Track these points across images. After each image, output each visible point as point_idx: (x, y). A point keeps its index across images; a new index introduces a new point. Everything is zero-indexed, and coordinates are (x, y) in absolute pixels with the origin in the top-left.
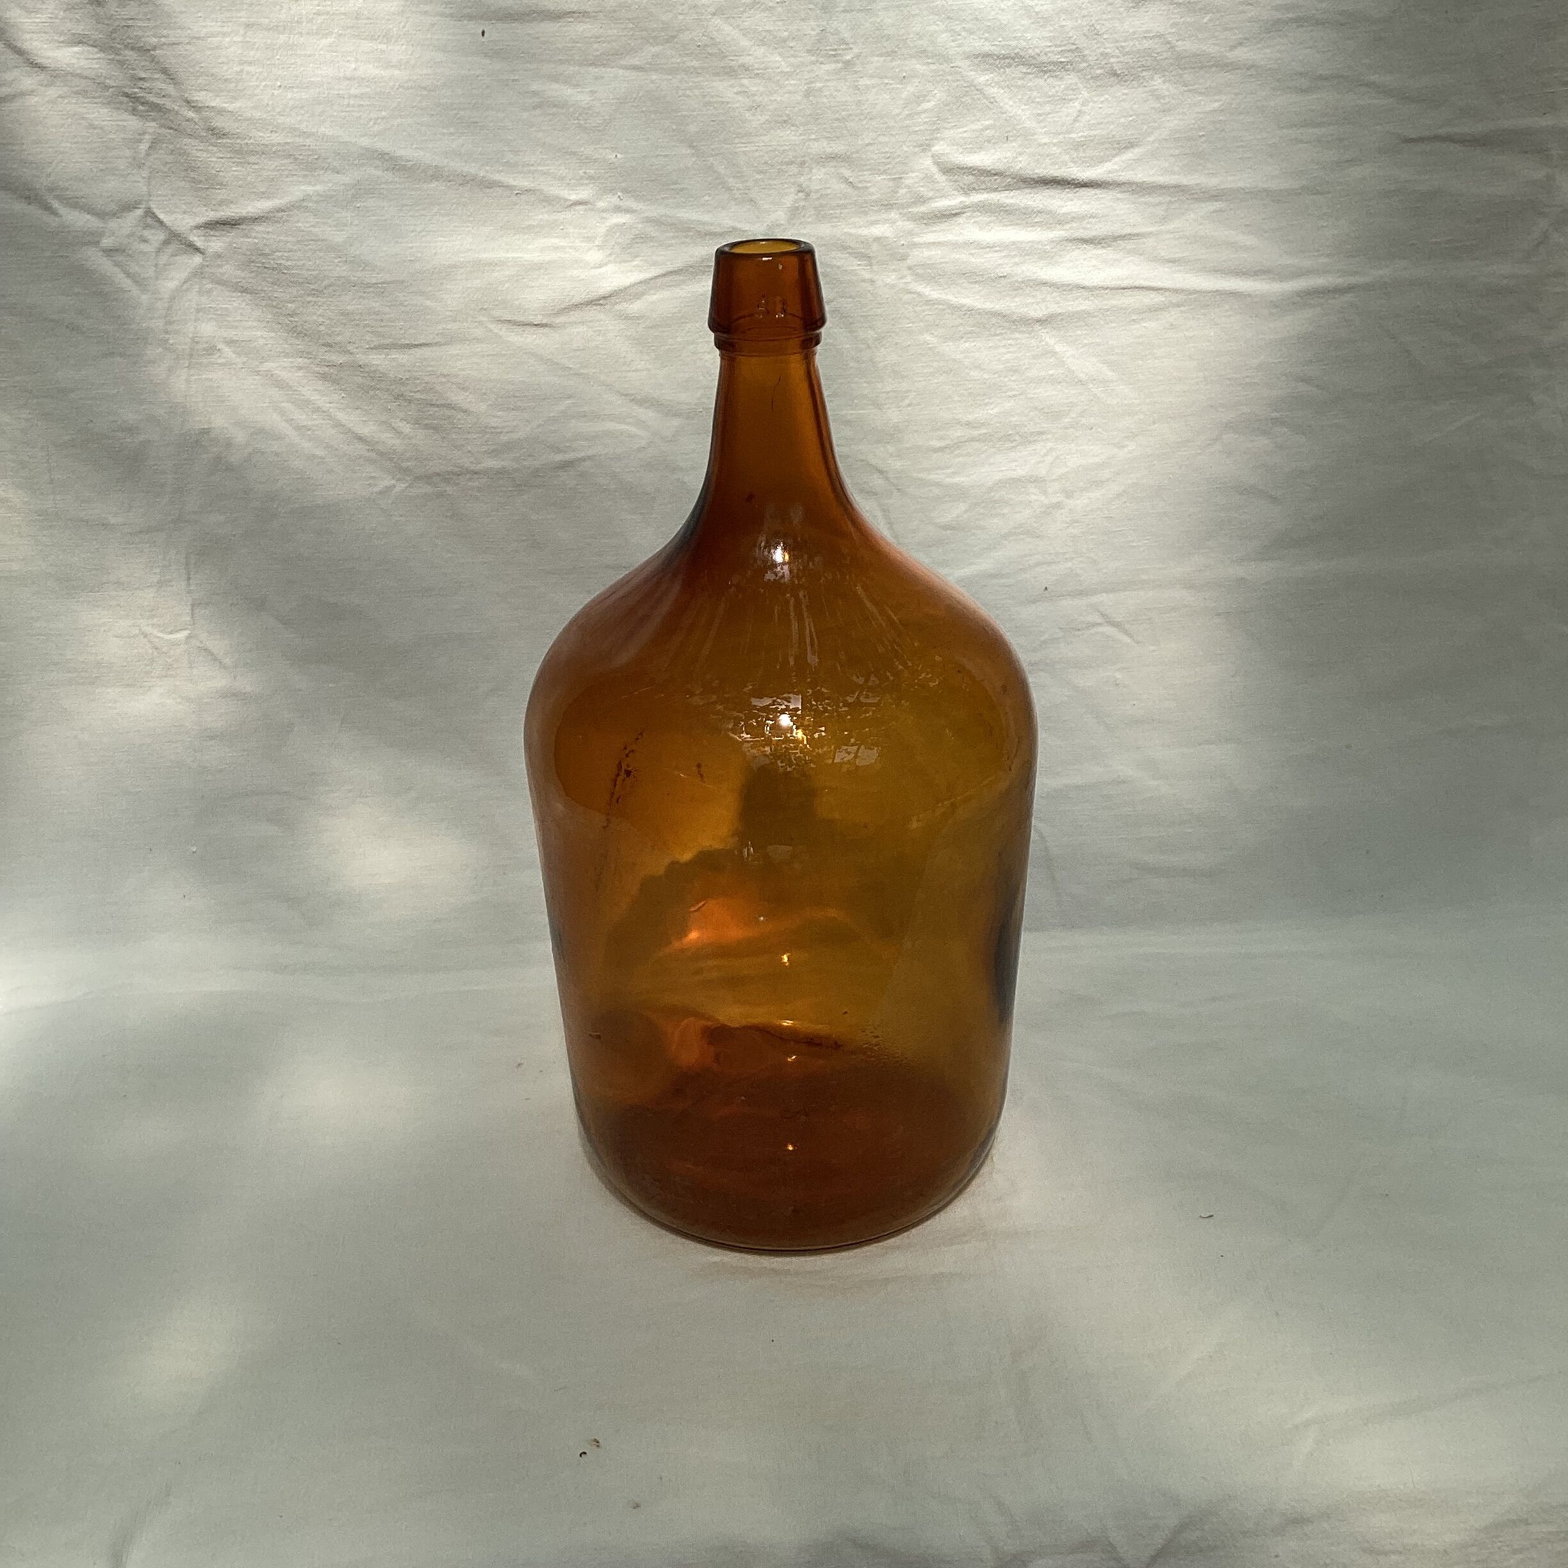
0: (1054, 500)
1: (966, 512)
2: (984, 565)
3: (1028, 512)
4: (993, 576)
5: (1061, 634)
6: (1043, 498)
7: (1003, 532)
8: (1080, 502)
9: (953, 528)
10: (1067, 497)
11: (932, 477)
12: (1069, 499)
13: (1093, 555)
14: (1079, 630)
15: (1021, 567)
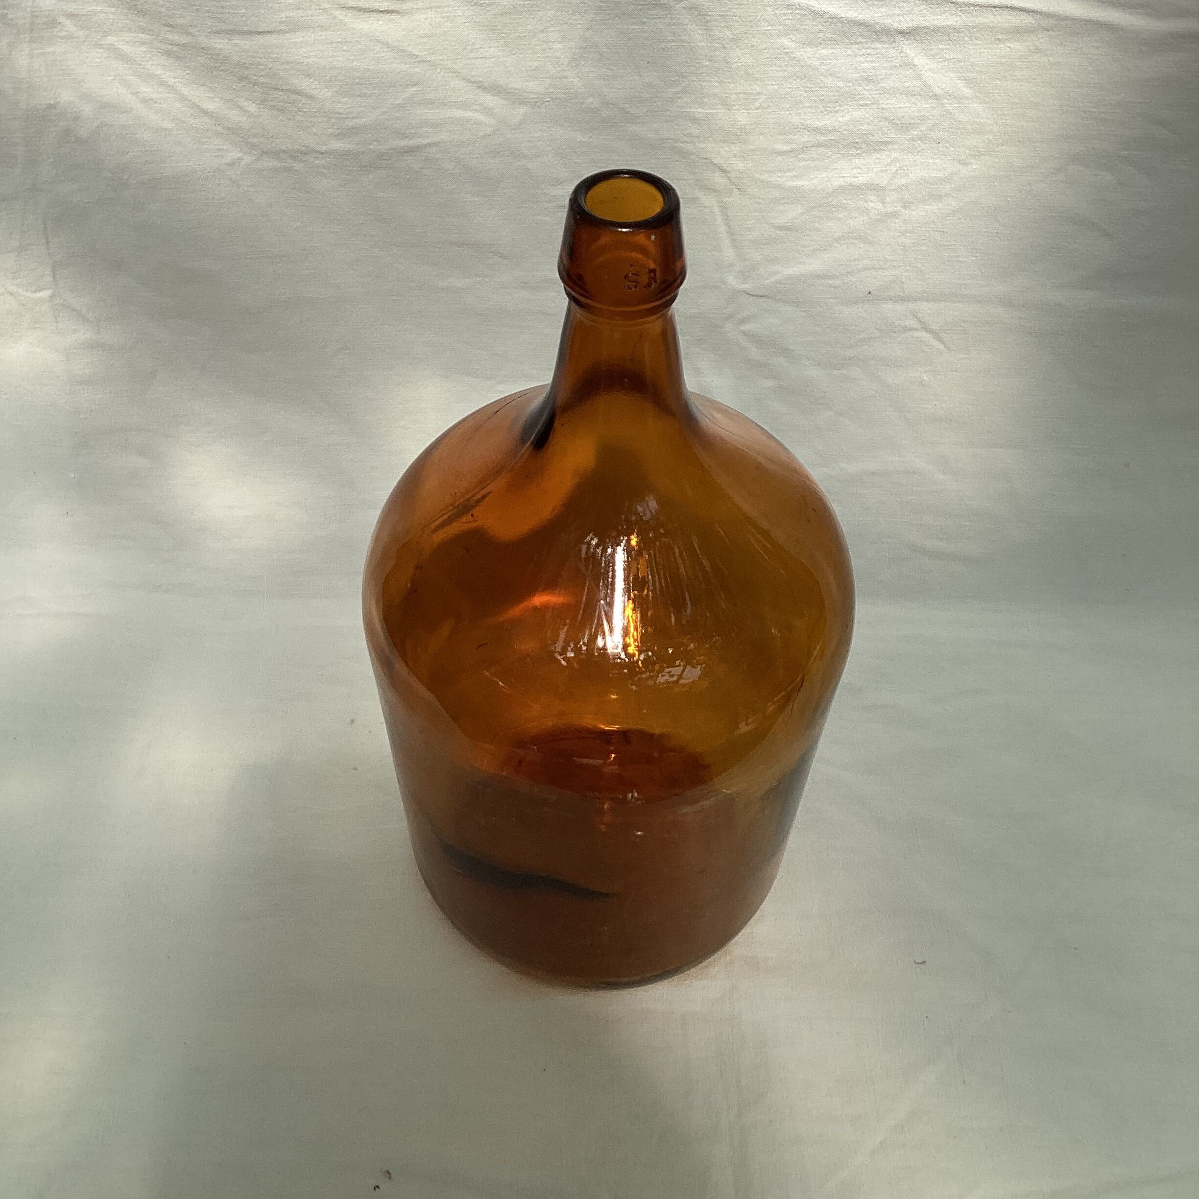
0: (890, 210)
1: (802, 214)
2: (813, 265)
3: (863, 218)
4: (819, 277)
5: (877, 334)
6: (880, 206)
7: (836, 235)
8: (917, 213)
9: (789, 229)
10: (904, 207)
11: (774, 179)
12: (906, 210)
13: (920, 265)
14: (895, 332)
15: (849, 270)
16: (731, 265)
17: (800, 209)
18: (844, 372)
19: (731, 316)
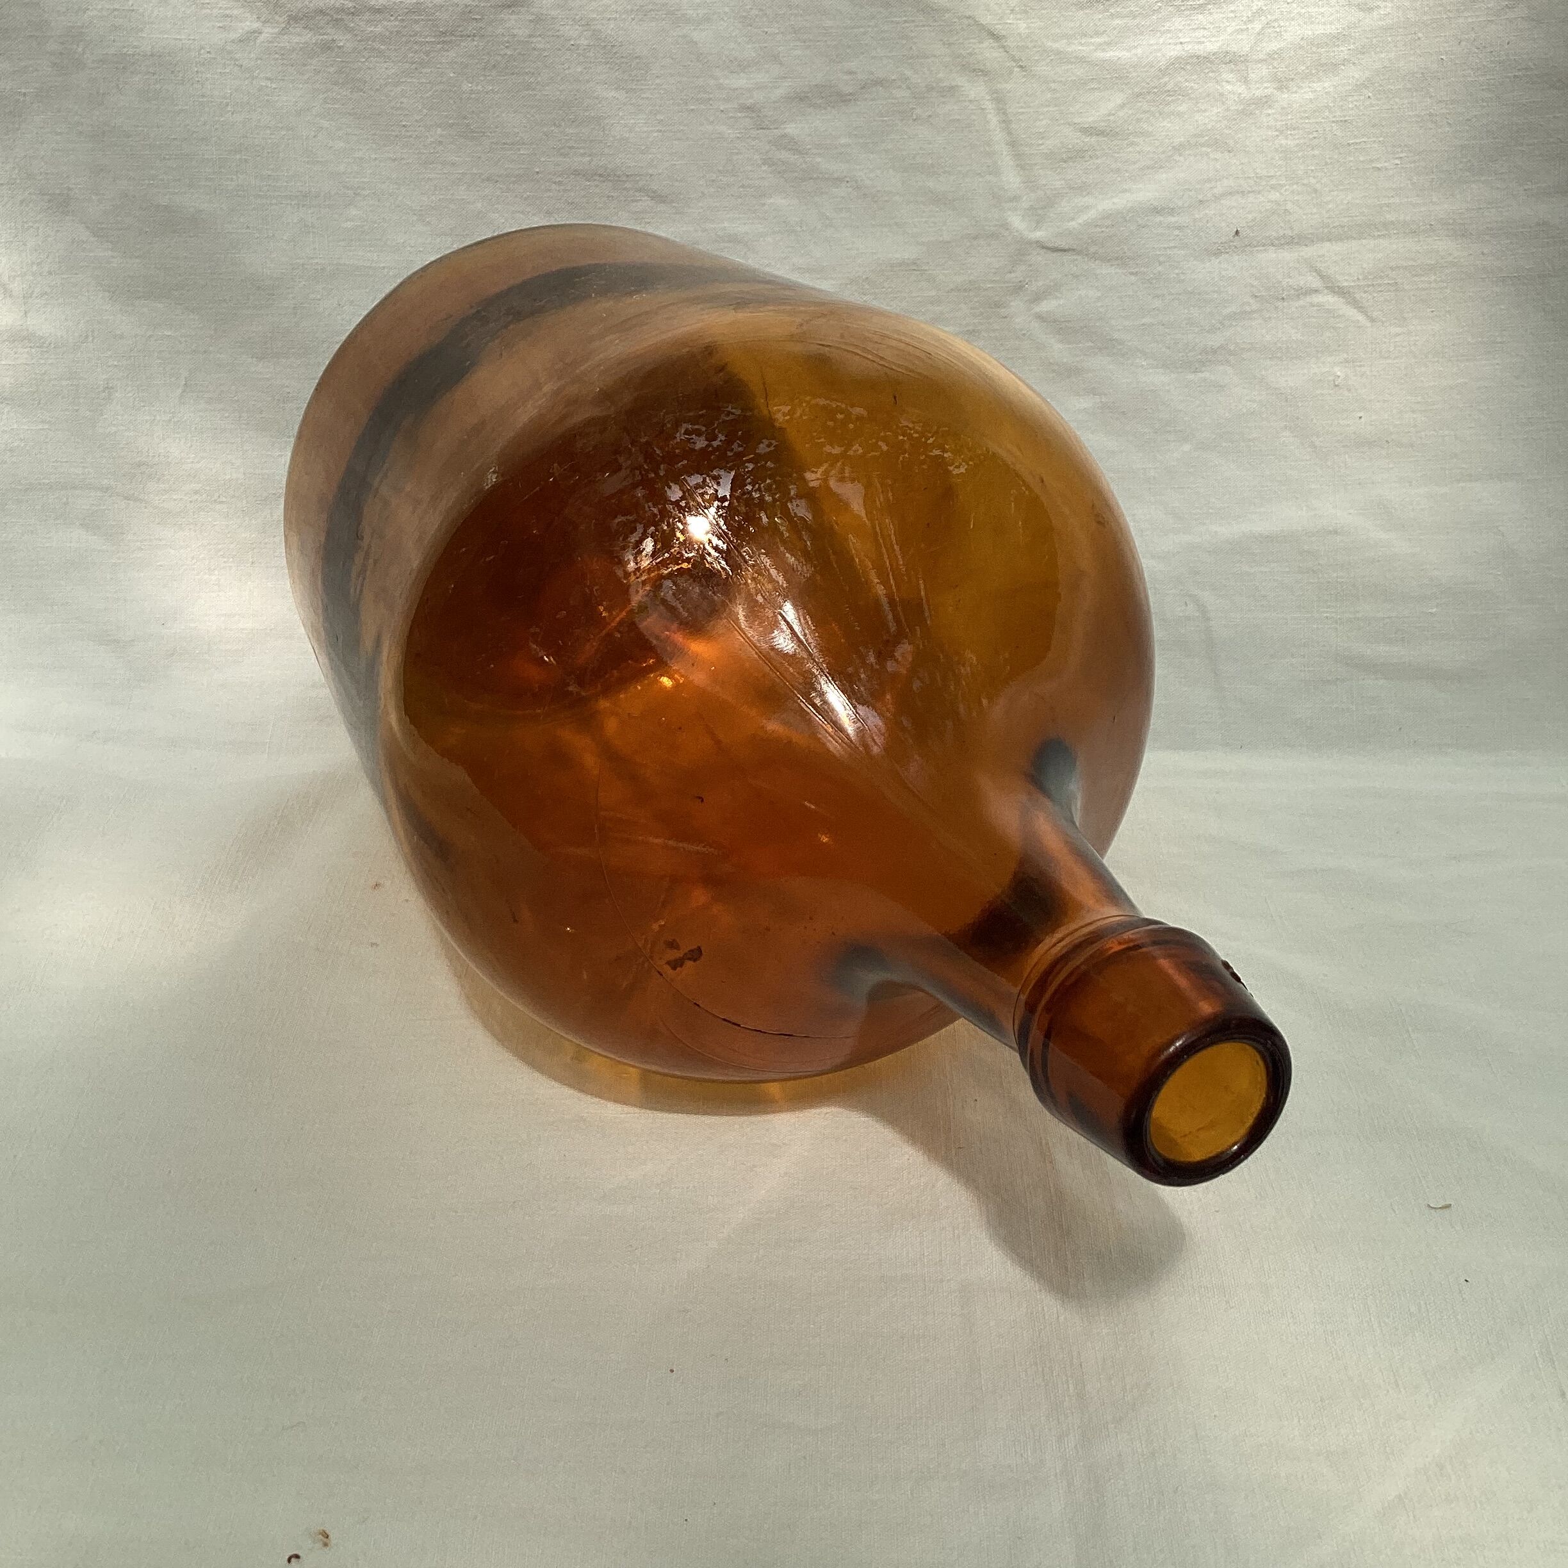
0: (1258, 93)
1: (1122, 106)
2: (1145, 192)
3: (1215, 110)
4: (1157, 211)
5: (1255, 305)
6: (1241, 89)
7: (1177, 141)
8: (1303, 95)
9: (1101, 133)
10: (1280, 89)
11: (1076, 48)
12: (1282, 92)
13: (1313, 181)
14: (1283, 299)
15: (1200, 197)
16: (1016, 198)
17: (1118, 98)
18: (1206, 375)
19: (1019, 288)
